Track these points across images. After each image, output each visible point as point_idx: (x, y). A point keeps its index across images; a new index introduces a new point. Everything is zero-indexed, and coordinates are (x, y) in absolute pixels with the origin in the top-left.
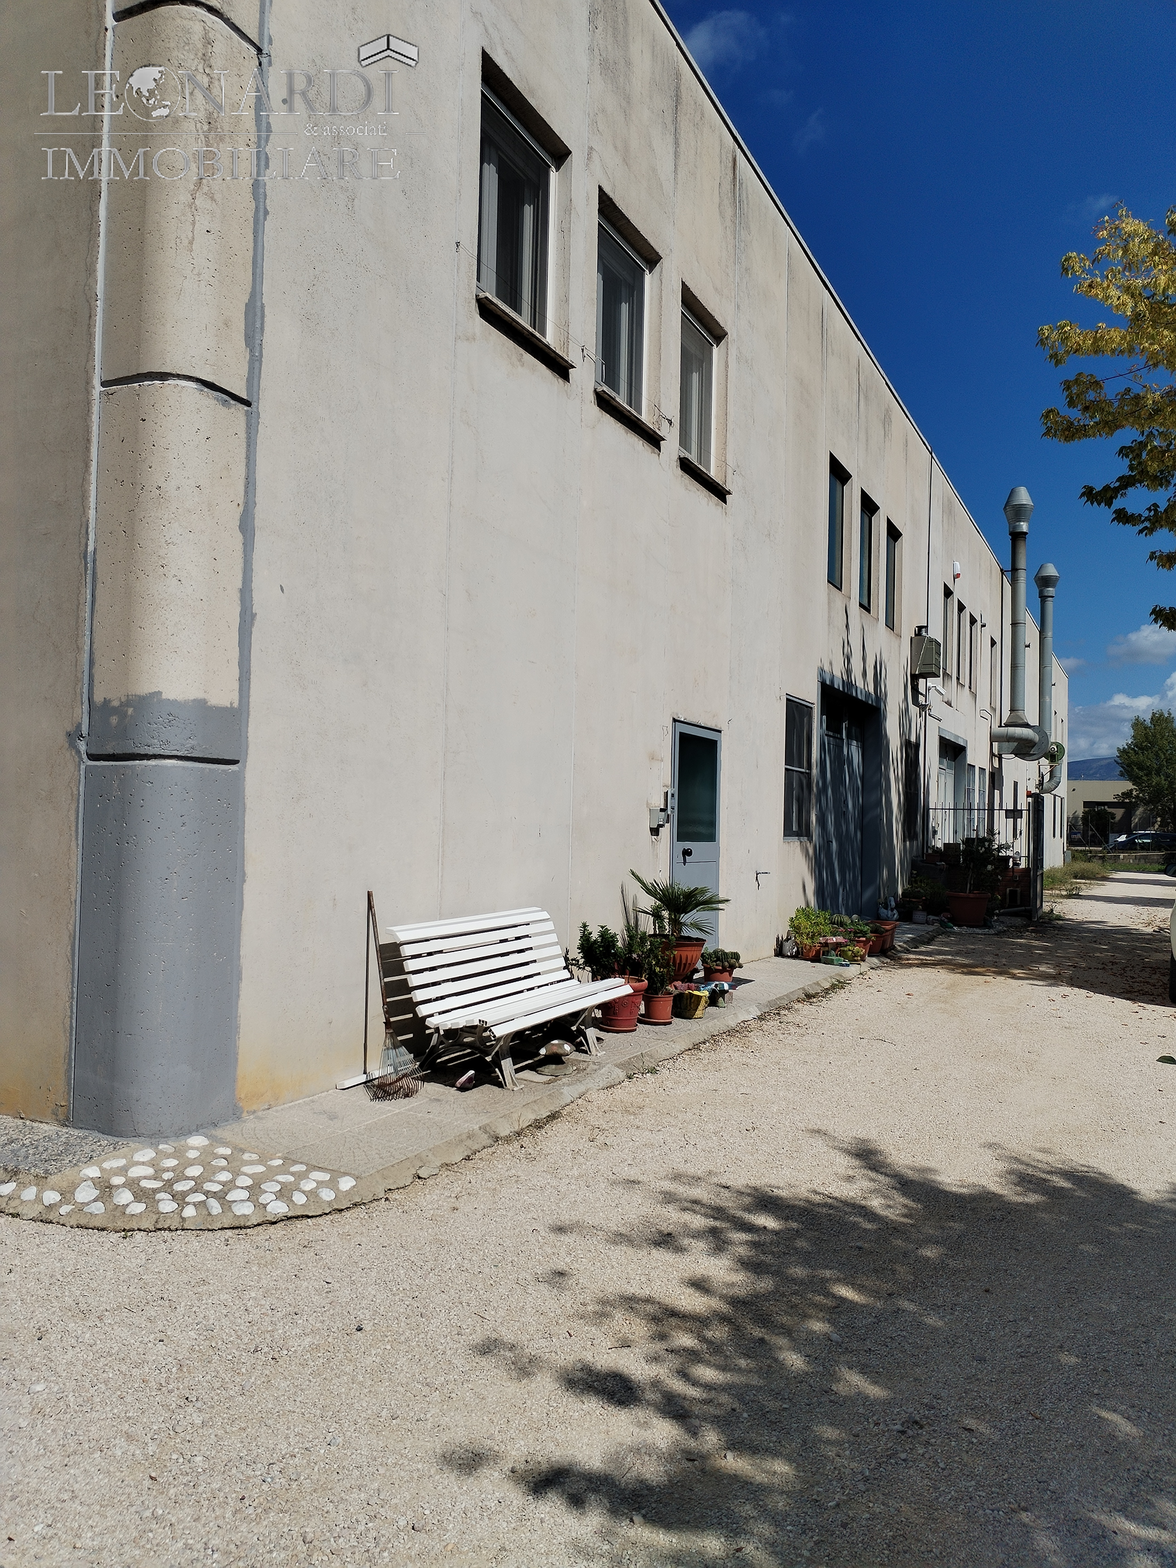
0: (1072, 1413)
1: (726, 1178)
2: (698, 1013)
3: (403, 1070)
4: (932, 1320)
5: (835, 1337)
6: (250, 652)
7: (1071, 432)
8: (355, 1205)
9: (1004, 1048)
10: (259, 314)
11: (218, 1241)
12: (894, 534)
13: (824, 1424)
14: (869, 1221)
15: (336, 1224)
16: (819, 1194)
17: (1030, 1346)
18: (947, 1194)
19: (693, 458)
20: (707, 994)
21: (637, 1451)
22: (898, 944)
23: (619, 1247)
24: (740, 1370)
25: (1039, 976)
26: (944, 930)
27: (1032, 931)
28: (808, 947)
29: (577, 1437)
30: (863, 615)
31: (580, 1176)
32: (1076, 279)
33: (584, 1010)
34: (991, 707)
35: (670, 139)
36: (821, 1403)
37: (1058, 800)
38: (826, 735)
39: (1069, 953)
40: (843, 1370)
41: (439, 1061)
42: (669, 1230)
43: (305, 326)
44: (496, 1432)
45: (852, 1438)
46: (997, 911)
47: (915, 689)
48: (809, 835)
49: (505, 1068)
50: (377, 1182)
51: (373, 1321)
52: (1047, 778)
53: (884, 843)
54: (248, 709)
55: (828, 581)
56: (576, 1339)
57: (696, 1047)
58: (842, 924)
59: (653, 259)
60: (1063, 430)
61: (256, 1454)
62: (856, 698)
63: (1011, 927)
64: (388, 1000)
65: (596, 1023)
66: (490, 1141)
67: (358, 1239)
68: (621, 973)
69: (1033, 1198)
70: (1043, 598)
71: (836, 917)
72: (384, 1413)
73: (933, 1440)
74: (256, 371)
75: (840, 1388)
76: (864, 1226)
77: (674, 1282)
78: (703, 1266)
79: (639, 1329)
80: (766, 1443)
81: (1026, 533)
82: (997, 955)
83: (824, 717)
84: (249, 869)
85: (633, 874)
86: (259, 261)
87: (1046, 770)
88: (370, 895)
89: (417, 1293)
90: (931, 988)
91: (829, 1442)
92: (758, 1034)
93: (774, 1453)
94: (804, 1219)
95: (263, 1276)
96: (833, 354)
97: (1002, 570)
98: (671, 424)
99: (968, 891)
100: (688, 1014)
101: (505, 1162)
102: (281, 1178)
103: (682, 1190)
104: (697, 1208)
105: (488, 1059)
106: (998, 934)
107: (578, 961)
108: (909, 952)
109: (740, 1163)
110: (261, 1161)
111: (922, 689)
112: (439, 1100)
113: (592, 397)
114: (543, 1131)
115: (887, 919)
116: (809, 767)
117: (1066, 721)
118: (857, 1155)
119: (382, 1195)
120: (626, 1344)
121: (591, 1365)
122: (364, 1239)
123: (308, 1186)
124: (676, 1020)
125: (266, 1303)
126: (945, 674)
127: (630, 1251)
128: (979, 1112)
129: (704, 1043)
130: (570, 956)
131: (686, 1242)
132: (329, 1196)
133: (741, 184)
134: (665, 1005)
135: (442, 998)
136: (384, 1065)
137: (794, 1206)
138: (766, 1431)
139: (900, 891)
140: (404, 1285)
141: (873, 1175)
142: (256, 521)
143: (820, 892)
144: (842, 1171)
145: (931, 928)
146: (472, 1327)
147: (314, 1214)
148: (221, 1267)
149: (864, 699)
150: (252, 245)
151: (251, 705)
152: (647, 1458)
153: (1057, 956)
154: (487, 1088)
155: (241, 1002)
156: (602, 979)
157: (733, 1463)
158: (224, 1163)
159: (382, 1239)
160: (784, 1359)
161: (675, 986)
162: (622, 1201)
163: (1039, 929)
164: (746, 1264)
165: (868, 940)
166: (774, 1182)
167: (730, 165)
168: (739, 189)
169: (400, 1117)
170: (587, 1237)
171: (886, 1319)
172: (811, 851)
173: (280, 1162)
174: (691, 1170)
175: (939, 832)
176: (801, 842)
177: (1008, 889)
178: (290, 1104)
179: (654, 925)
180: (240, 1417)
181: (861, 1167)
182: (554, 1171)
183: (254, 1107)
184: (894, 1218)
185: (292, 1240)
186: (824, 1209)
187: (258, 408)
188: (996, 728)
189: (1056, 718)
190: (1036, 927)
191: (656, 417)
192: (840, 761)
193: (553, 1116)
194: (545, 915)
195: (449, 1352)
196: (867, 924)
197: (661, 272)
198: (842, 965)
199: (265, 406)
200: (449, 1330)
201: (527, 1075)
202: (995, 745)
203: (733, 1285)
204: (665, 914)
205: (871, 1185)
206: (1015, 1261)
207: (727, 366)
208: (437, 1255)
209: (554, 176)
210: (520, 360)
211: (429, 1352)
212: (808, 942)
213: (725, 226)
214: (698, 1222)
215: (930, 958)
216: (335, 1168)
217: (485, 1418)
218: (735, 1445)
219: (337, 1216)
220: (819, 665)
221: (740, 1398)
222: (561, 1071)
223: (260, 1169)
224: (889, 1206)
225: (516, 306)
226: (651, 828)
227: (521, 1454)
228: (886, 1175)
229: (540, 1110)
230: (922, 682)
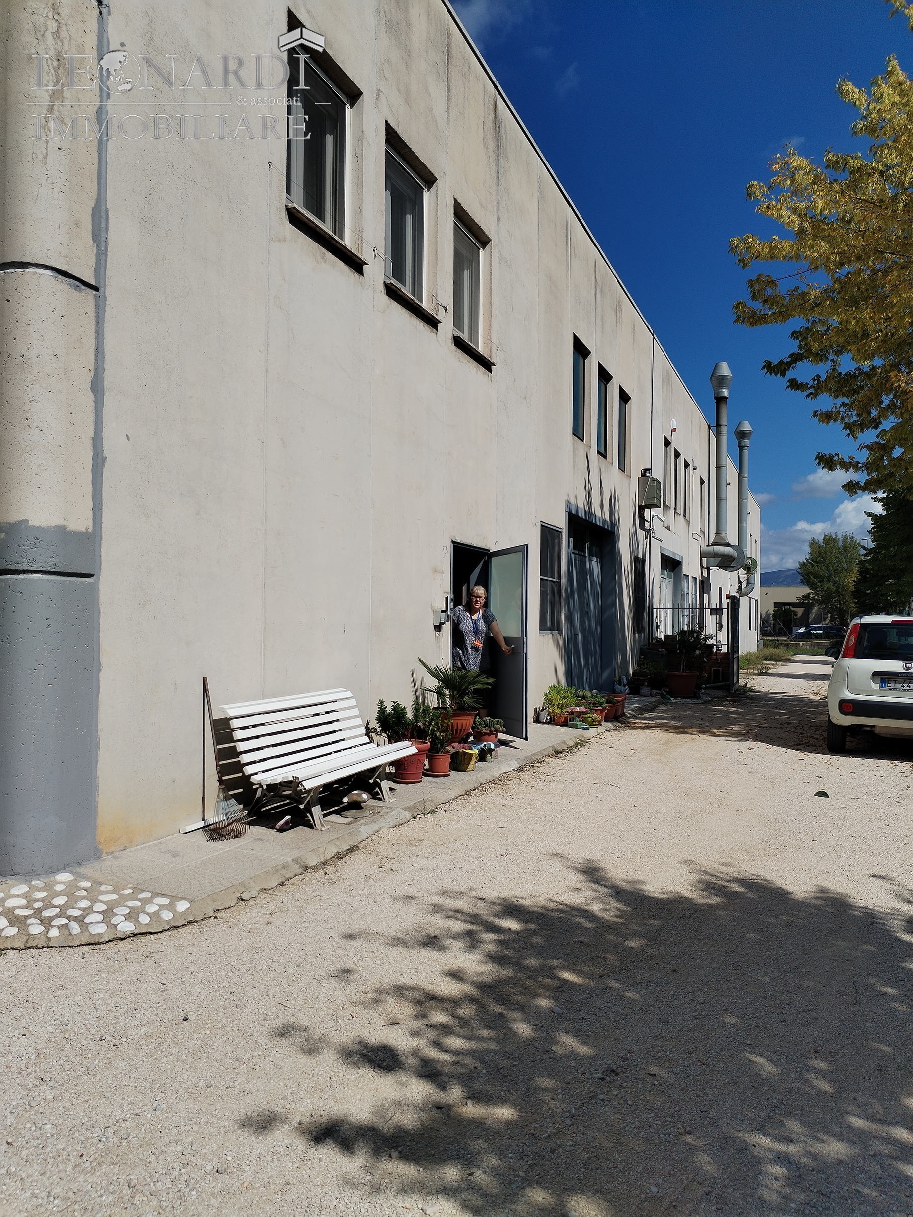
0: (731, 1059)
1: (482, 892)
2: (470, 767)
3: (233, 817)
4: (631, 995)
5: (557, 1009)
6: (102, 488)
7: (755, 319)
8: (190, 923)
9: (702, 788)
10: (104, 216)
11: (76, 955)
12: (624, 397)
13: (544, 1076)
14: (590, 922)
15: (173, 938)
16: (553, 902)
17: (702, 1010)
18: (650, 899)
19: (465, 337)
20: (477, 751)
21: (398, 1104)
22: (628, 712)
23: (396, 948)
24: (480, 1039)
25: (733, 734)
26: (664, 701)
27: (730, 701)
28: (559, 715)
29: (352, 1094)
30: (600, 460)
31: (370, 894)
32: (758, 202)
33: (379, 767)
34: (701, 531)
35: (443, 85)
36: (543, 1060)
37: (753, 601)
38: (573, 553)
39: (756, 716)
40: (561, 1034)
41: (263, 809)
42: (436, 933)
43: (143, 227)
44: (289, 1094)
45: (564, 1085)
46: (704, 686)
47: (642, 518)
48: (559, 630)
49: (315, 813)
50: (208, 904)
51: (197, 1013)
52: (744, 584)
53: (618, 635)
54: (101, 533)
55: (573, 434)
56: (357, 1020)
57: (468, 793)
58: (584, 697)
59: (430, 180)
60: (749, 318)
61: (95, 1120)
62: (596, 524)
63: (715, 698)
64: (221, 763)
65: (389, 777)
66: (301, 870)
67: (190, 949)
68: (410, 738)
69: (714, 900)
70: (741, 448)
71: (580, 692)
72: (200, 1084)
73: (625, 1084)
74: (103, 262)
75: (558, 1049)
76: (585, 926)
77: (436, 973)
78: (460, 960)
79: (404, 1010)
80: (498, 1092)
81: (726, 398)
82: (702, 719)
83: (571, 539)
84: (104, 660)
85: (421, 661)
86: (103, 173)
87: (743, 578)
88: (205, 680)
89: (234, 989)
90: (651, 745)
91: (546, 1090)
92: (516, 782)
93: (501, 1101)
94: (540, 921)
95: (111, 981)
96: (575, 257)
97: (709, 426)
98: (446, 310)
99: (682, 671)
100: (462, 768)
101: (311, 885)
102: (130, 904)
103: (449, 903)
104: (459, 916)
105: (302, 806)
106: (705, 703)
107: (376, 729)
108: (636, 718)
109: (495, 881)
110: (114, 891)
111: (647, 517)
112: (262, 840)
113: (382, 288)
114: (343, 861)
115: (621, 693)
116: (559, 577)
117: (759, 542)
118: (584, 872)
119: (211, 914)
120: (394, 1023)
121: (367, 1039)
122: (194, 949)
123: (152, 909)
124: (453, 773)
125: (112, 1002)
126: (665, 505)
127: (404, 951)
128: (679, 837)
129: (474, 790)
130: (370, 726)
131: (448, 942)
132: (168, 917)
133: (501, 123)
134: (444, 761)
135: (265, 760)
136: (217, 813)
137: (533, 912)
138: (499, 1083)
139: (631, 672)
140: (224, 984)
141: (595, 886)
142: (105, 383)
143: (568, 673)
144: (572, 884)
145: (654, 699)
146: (275, 1014)
147: (155, 931)
148: (77, 976)
149: (601, 525)
150: (97, 160)
151: (104, 530)
152: (406, 1108)
153: (747, 719)
154: (301, 830)
155: (99, 766)
156: (395, 742)
157: (472, 1110)
158: (85, 893)
159: (209, 948)
160: (517, 1028)
161: (453, 747)
162: (401, 913)
163: (736, 698)
164: (492, 958)
165: (604, 709)
166: (519, 894)
167: (492, 107)
168: (500, 126)
169: (229, 853)
170: (371, 941)
171: (597, 995)
172: (561, 642)
173: (131, 891)
174: (457, 887)
175: (661, 627)
176: (553, 635)
177: (712, 669)
178: (142, 846)
179: (438, 700)
180: (85, 1092)
181: (586, 881)
182: (348, 892)
183: (112, 849)
184: (608, 918)
185: (137, 952)
186: (556, 914)
187: (105, 293)
188: (705, 548)
189: (751, 539)
190: (733, 697)
191: (434, 305)
192: (583, 573)
193: (352, 850)
194: (349, 694)
195: (256, 1034)
196: (603, 697)
197: (437, 190)
198: (584, 728)
199: (111, 291)
200: (257, 1017)
201: (334, 818)
202: (704, 560)
203: (482, 973)
204: (447, 692)
205: (594, 894)
206: (697, 948)
207: (491, 265)
208: (252, 959)
209: (349, 112)
210: (323, 258)
211: (240, 1035)
212: (558, 711)
213: (488, 155)
214: (458, 926)
215: (652, 722)
216: (174, 894)
217: (281, 1083)
218: (474, 1096)
219: (175, 932)
220: (567, 498)
221: (482, 1061)
222: (359, 814)
223: (114, 897)
224: (606, 910)
225: (321, 215)
226: (435, 626)
227: (307, 1109)
228: (606, 886)
229: (341, 845)
230: (647, 511)
